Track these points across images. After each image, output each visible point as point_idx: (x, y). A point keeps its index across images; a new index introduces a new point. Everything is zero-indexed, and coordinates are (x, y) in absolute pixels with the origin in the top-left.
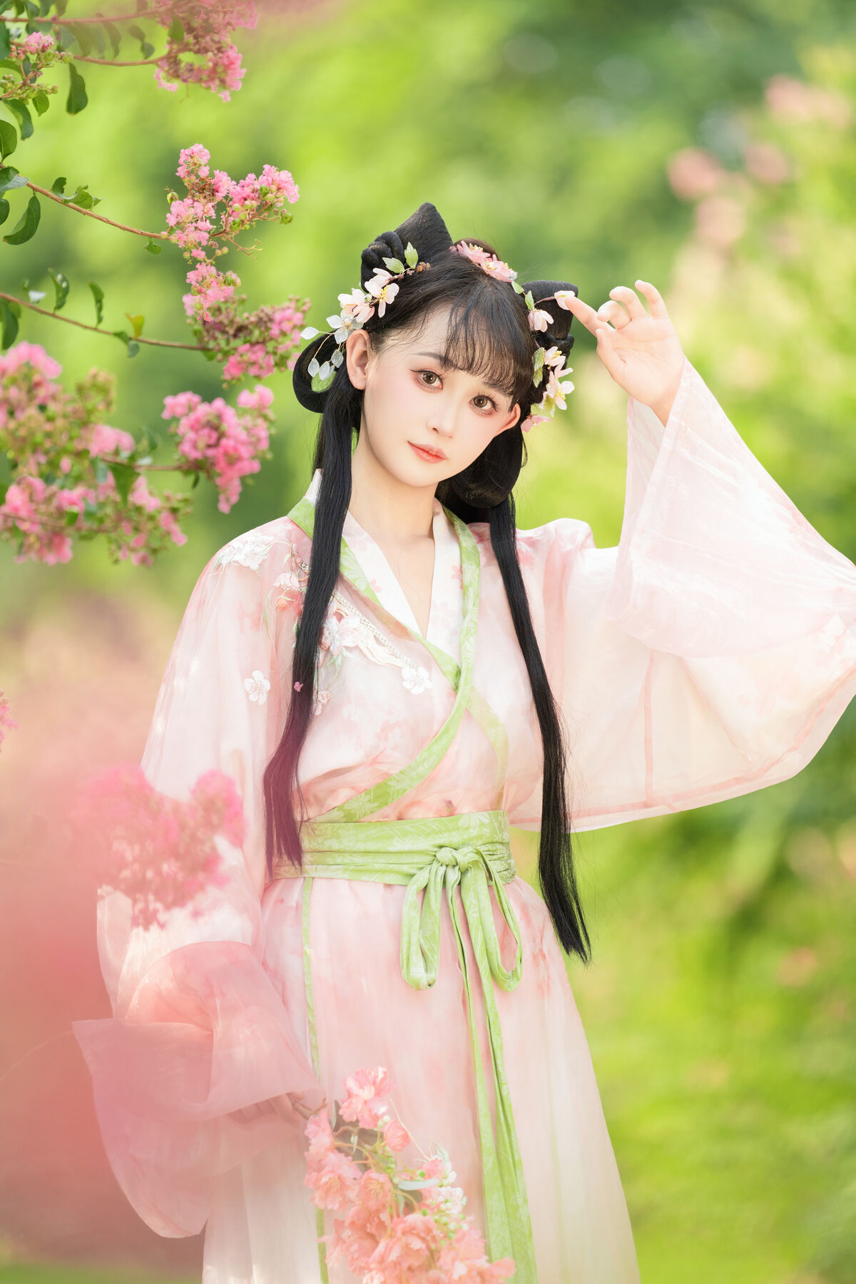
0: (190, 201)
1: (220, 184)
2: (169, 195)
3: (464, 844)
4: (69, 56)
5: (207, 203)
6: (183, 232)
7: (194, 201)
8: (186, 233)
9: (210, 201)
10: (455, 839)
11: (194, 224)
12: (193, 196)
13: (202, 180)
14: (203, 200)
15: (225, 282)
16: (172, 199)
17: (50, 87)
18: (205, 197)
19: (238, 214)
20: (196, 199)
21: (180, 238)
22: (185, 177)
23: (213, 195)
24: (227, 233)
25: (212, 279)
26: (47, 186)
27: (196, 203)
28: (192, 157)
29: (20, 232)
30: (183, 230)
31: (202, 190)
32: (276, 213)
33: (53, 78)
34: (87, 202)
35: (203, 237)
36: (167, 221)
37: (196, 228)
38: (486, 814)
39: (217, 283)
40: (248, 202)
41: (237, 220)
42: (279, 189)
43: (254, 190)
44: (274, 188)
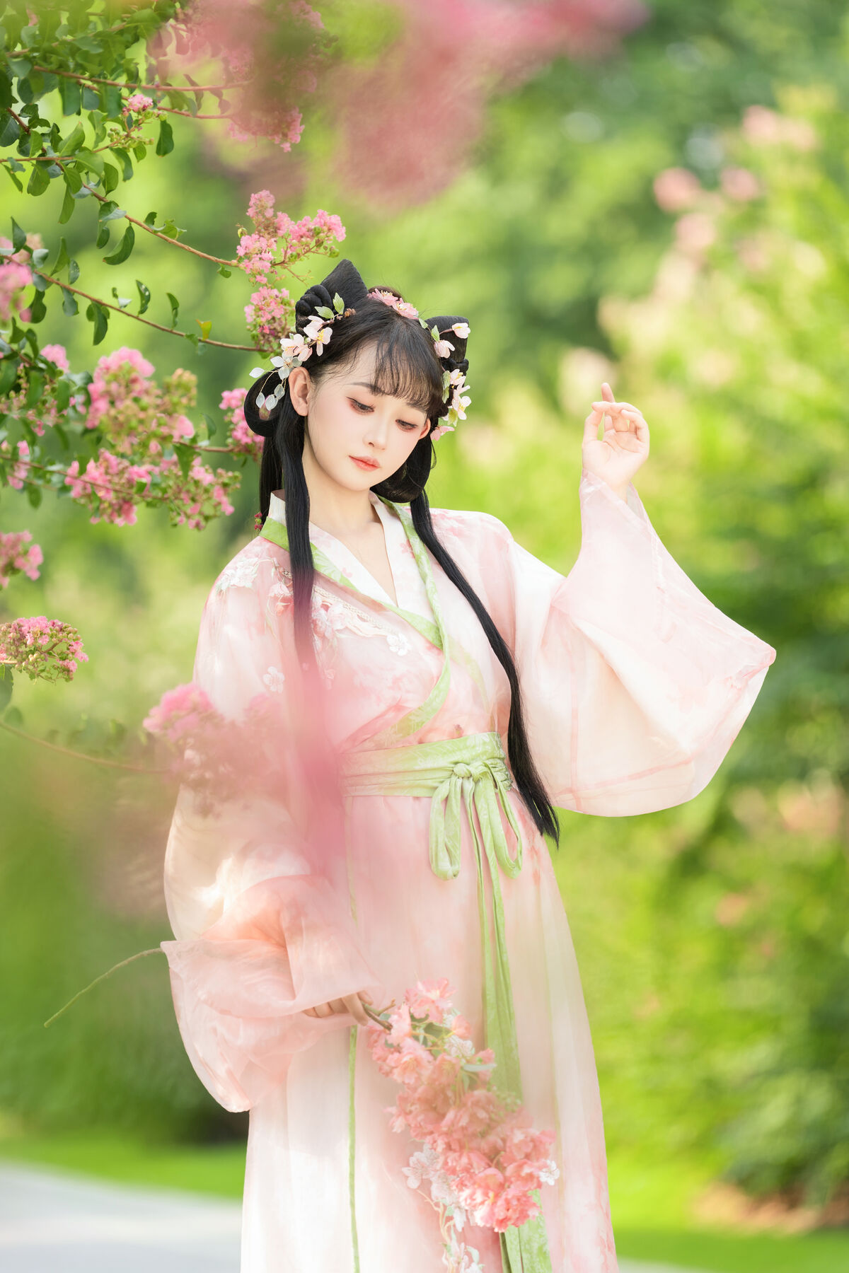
0: (257, 237)
1: (281, 223)
2: (240, 231)
4: (164, 115)
5: (270, 238)
6: (250, 261)
7: (260, 236)
8: (252, 262)
9: (273, 237)
11: (259, 255)
12: (259, 232)
13: (267, 219)
14: (267, 236)
15: (282, 303)
16: (241, 233)
17: (147, 140)
18: (269, 234)
19: (295, 248)
20: (261, 234)
21: (247, 266)
22: (253, 217)
23: (276, 232)
24: (286, 263)
25: (272, 300)
26: (141, 218)
27: (261, 238)
28: (260, 201)
29: (117, 255)
30: (249, 259)
31: (266, 228)
32: (326, 248)
33: (149, 132)
34: (173, 232)
35: (266, 267)
36: (237, 252)
37: (260, 258)
39: (276, 303)
40: (303, 239)
41: (294, 253)
42: (329, 229)
43: (309, 230)
44: (325, 229)
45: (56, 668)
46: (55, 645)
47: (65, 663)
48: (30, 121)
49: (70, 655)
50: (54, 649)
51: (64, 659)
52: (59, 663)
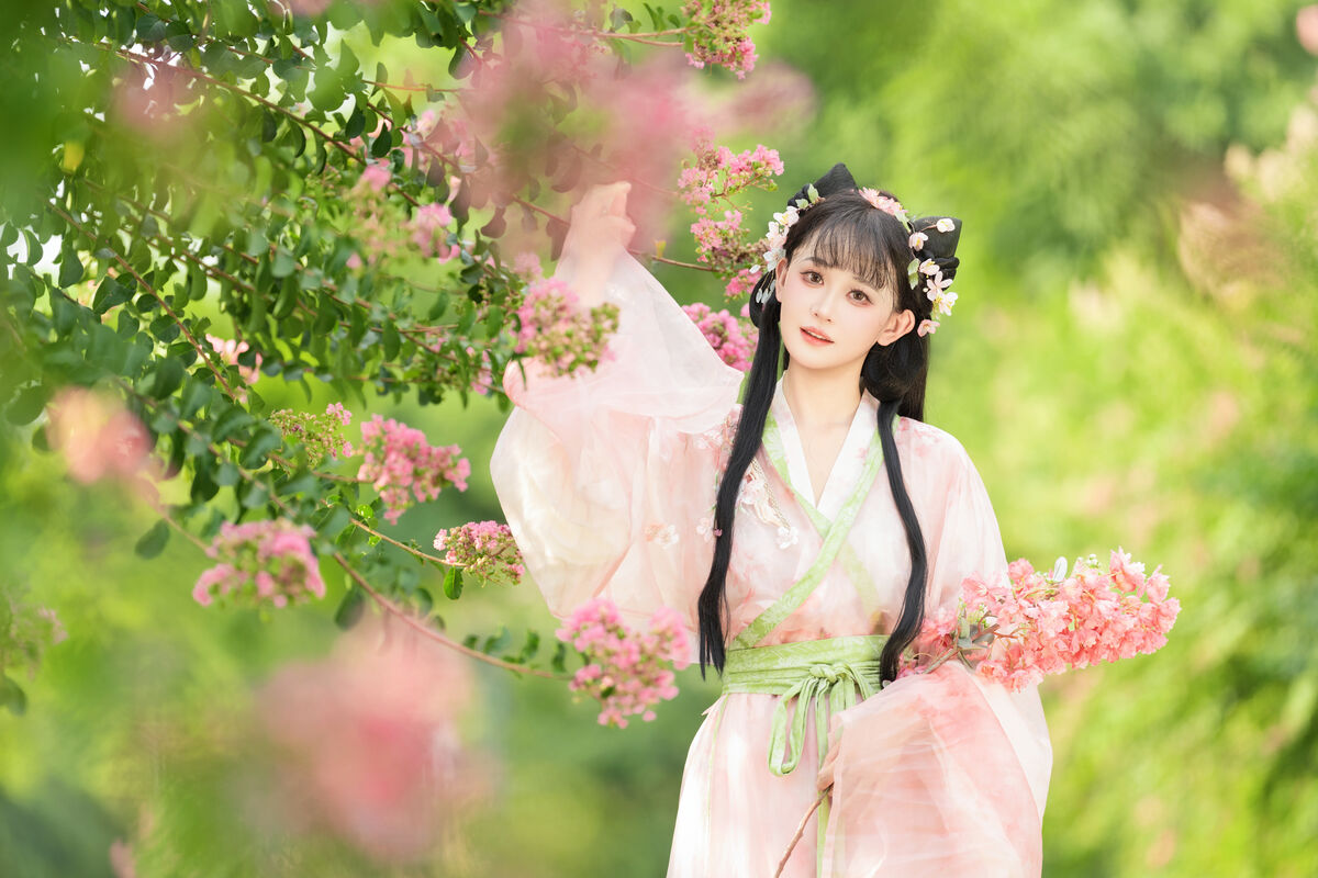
0: (698, 169)
1: (723, 156)
2: (681, 164)
3: (838, 661)
5: (711, 171)
6: (690, 193)
7: (701, 169)
8: (692, 194)
9: (714, 169)
10: (830, 656)
11: (700, 187)
12: (700, 164)
13: (708, 152)
14: (708, 169)
16: (682, 167)
18: (710, 166)
19: (734, 181)
20: (702, 166)
21: (688, 198)
23: (715, 164)
24: (723, 195)
25: (709, 228)
27: (702, 171)
28: (701, 135)
30: (690, 191)
31: (708, 160)
32: (764, 182)
35: (706, 198)
36: (678, 184)
37: (701, 190)
38: (862, 638)
39: (713, 232)
40: (742, 173)
41: (733, 187)
42: (768, 164)
43: (749, 164)
44: (764, 163)
45: (504, 571)
46: (502, 550)
47: (513, 566)
48: (484, 54)
49: (518, 560)
50: (503, 553)
51: (511, 563)
52: (508, 567)
